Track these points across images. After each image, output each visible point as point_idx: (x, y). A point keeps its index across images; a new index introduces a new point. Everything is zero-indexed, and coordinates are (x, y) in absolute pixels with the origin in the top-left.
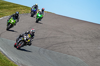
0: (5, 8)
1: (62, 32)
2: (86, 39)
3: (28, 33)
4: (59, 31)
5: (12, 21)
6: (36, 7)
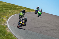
1: (50, 24)
3: (23, 19)
5: (22, 14)
6: (38, 8)
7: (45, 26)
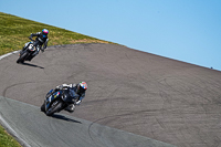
0: (16, 31)
1: (141, 88)
2: (193, 104)
4: (134, 86)
7: (123, 98)
